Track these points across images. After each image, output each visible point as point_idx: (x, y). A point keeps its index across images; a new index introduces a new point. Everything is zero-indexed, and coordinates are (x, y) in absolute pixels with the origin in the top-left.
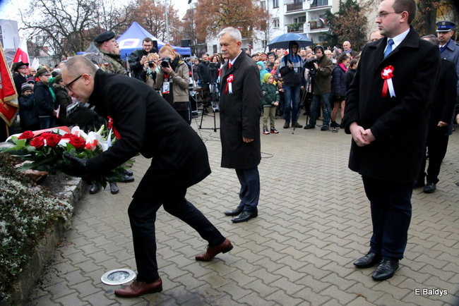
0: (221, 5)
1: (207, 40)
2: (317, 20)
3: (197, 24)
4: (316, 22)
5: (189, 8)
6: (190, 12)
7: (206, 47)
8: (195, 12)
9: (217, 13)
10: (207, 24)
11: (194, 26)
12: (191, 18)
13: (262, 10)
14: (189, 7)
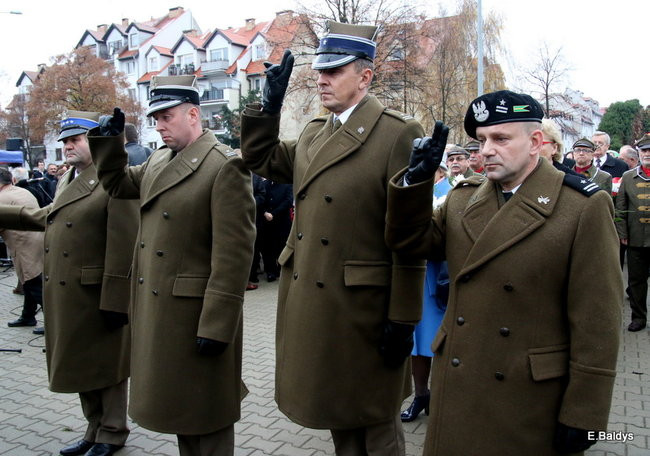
0: (69, 90)
1: (46, 142)
2: (209, 118)
3: (29, 116)
4: (207, 121)
5: (17, 93)
6: (18, 99)
7: (45, 151)
8: (27, 99)
9: (62, 102)
10: (46, 117)
11: (26, 120)
12: (21, 107)
13: (132, 101)
14: (17, 91)
